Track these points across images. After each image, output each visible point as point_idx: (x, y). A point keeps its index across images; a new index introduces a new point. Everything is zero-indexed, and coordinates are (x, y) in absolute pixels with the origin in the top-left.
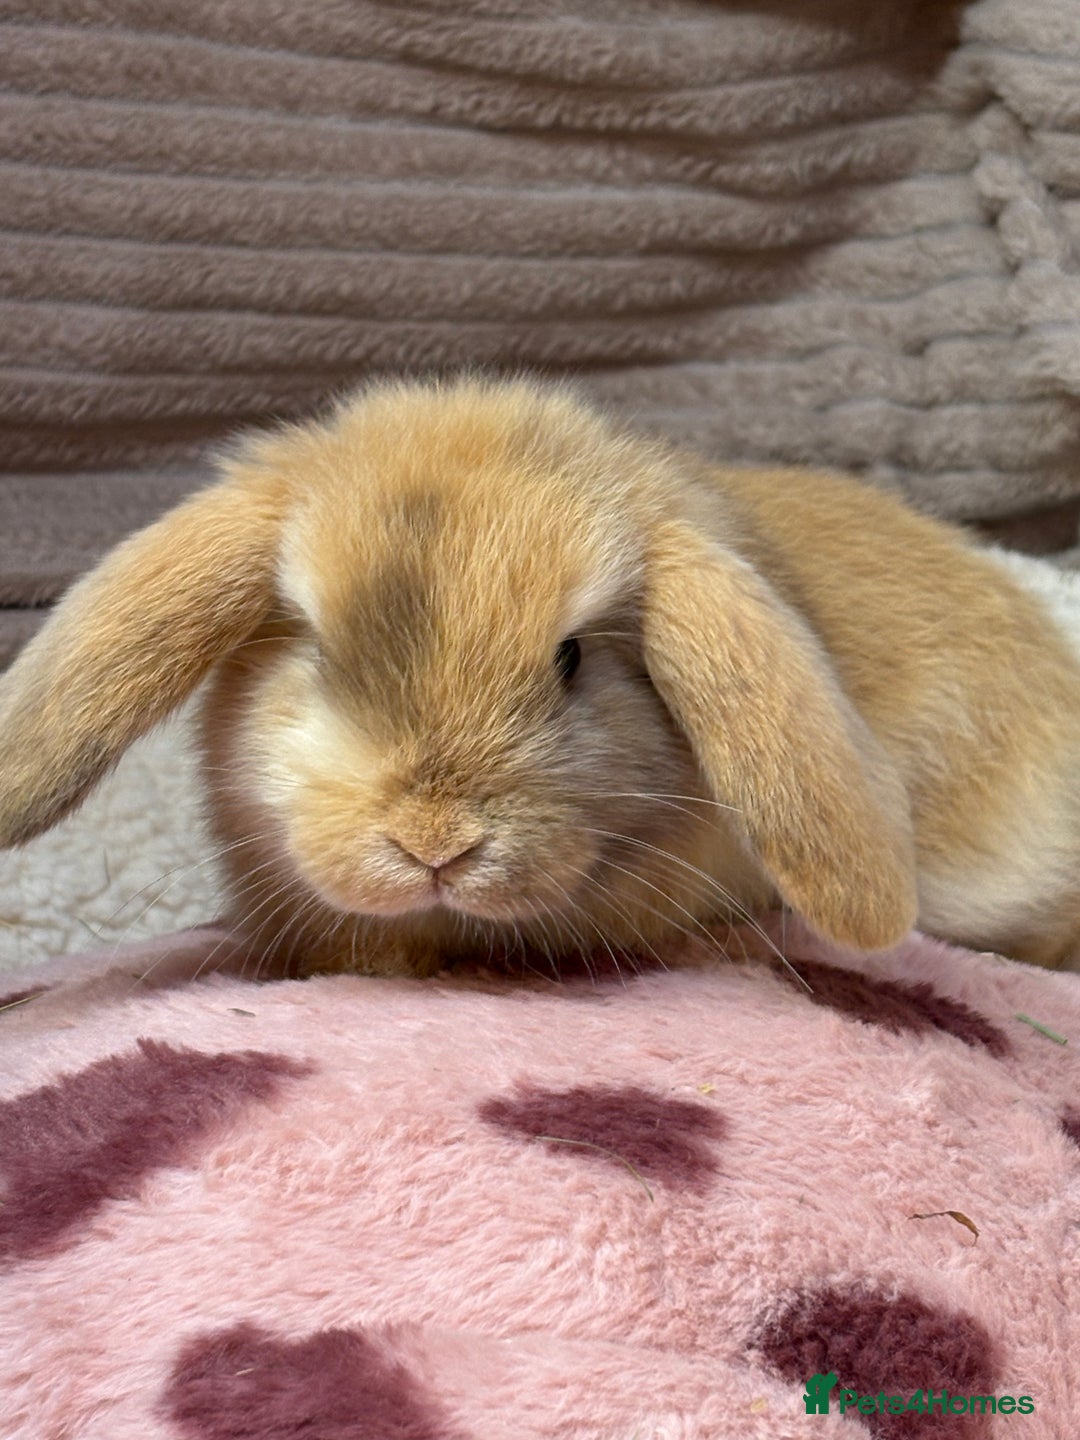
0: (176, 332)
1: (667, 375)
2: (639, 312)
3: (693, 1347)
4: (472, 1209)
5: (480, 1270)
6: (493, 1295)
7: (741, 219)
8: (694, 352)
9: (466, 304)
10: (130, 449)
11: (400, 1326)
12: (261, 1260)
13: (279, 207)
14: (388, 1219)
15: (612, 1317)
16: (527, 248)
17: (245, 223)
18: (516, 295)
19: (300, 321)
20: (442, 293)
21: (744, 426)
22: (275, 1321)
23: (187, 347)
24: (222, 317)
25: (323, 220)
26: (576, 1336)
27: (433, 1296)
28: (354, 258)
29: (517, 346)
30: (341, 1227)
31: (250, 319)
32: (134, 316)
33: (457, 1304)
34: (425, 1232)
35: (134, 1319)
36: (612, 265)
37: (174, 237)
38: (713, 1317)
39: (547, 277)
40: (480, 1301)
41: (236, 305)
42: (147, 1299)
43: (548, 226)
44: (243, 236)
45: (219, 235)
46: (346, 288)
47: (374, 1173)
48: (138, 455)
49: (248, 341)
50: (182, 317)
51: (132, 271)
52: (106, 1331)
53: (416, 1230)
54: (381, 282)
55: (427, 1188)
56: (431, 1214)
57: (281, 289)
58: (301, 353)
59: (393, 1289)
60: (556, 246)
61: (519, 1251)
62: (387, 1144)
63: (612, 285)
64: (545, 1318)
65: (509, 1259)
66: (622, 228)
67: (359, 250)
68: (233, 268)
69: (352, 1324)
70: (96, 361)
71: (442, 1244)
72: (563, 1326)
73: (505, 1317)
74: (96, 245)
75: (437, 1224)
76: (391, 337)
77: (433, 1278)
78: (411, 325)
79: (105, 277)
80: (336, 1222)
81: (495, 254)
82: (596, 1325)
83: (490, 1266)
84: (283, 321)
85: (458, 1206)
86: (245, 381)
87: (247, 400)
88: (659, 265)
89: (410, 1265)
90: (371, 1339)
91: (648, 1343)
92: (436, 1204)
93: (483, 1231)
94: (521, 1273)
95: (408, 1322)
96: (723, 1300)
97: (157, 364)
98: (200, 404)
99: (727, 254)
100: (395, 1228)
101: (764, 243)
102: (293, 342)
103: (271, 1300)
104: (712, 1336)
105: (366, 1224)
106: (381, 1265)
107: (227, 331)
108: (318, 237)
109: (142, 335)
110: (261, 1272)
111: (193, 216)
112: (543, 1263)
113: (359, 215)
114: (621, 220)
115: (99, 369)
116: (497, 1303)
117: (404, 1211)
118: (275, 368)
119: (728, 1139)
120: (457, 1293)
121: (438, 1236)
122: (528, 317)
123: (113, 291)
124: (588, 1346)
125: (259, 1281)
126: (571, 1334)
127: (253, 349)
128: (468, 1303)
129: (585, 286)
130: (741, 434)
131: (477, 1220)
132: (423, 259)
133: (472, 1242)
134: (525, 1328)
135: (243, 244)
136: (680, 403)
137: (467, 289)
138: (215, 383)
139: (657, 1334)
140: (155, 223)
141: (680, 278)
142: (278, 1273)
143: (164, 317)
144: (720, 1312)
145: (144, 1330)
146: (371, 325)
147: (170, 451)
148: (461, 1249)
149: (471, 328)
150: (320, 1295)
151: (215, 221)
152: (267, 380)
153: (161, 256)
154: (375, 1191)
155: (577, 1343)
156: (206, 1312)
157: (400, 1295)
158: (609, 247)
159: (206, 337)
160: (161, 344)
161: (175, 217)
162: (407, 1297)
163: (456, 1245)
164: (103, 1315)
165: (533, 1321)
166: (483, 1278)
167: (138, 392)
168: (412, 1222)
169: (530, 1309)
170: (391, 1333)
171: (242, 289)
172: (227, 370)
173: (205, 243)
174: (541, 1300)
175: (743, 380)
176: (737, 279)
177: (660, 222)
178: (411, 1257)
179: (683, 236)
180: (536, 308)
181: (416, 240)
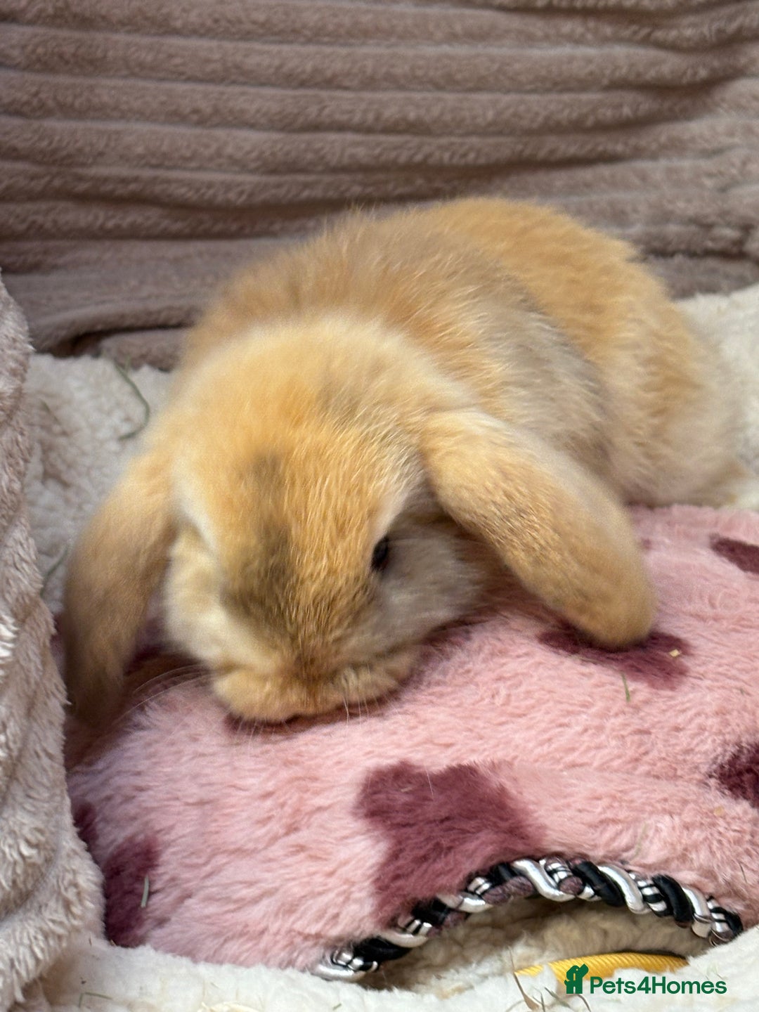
0: (303, 146)
1: (619, 169)
2: (602, 128)
3: (676, 777)
4: (537, 695)
5: (545, 731)
6: (554, 746)
7: (669, 65)
8: (637, 153)
9: (490, 125)
10: (272, 223)
11: (500, 763)
12: (412, 725)
13: (370, 64)
14: (487, 701)
15: (624, 759)
16: (528, 87)
17: (348, 74)
18: (521, 118)
19: (382, 138)
20: (474, 118)
21: (670, 202)
22: (422, 760)
23: (310, 156)
24: (332, 136)
25: (398, 71)
26: (605, 770)
27: (517, 746)
28: (417, 96)
29: (522, 151)
30: (458, 706)
31: (350, 137)
32: (275, 136)
33: (532, 751)
34: (509, 709)
35: (336, 759)
36: (584, 96)
37: (303, 84)
38: (685, 761)
39: (541, 106)
40: (545, 748)
41: (341, 128)
42: (342, 748)
43: (544, 73)
44: (347, 83)
45: (331, 83)
46: (412, 115)
47: (476, 674)
48: (277, 227)
49: (350, 151)
50: (306, 137)
51: (274, 107)
52: (319, 766)
53: (504, 708)
54: (436, 111)
55: (509, 683)
56: (513, 698)
57: (371, 117)
58: (383, 158)
59: (492, 742)
60: (548, 85)
61: (566, 720)
62: (482, 656)
63: (585, 110)
64: (585, 760)
65: (561, 725)
66: (591, 73)
67: (419, 91)
68: (340, 104)
69: (471, 762)
70: (253, 165)
71: (520, 716)
72: (596, 764)
73: (561, 758)
74: (252, 90)
75: (517, 704)
76: (440, 147)
77: (517, 736)
78: (453, 139)
79: (258, 111)
80: (455, 703)
81: (508, 91)
82: (616, 763)
83: (550, 729)
84: (371, 138)
85: (528, 694)
86: (346, 178)
87: (347, 190)
88: (615, 97)
89: (501, 728)
90: (482, 770)
91: (648, 774)
92: (514, 692)
93: (544, 707)
94: (570, 732)
95: (505, 761)
96: (688, 751)
97: (292, 167)
98: (318, 193)
99: (660, 88)
100: (492, 706)
101: (684, 81)
102: (377, 151)
103: (420, 748)
104: (686, 770)
105: (473, 704)
106: (484, 728)
107: (336, 145)
108: (395, 83)
109: (281, 149)
110: (411, 732)
111: (316, 70)
112: (579, 728)
113: (420, 68)
114: (592, 67)
115: (253, 171)
116: (556, 750)
117: (496, 697)
118: (365, 169)
119: (692, 655)
120: (531, 745)
121: (518, 711)
122: (530, 132)
123: (263, 121)
124: (614, 776)
125: (411, 737)
126: (602, 768)
127: (352, 156)
128: (538, 751)
129: (566, 112)
130: (670, 207)
131: (540, 702)
132: (461, 96)
133: (538, 715)
134: (573, 765)
135: (346, 88)
136: (628, 187)
137: (490, 115)
138: (328, 179)
139: (653, 769)
140: (290, 75)
141: (629, 104)
142: (422, 733)
143: (295, 137)
144: (688, 758)
145: (342, 766)
146: (427, 139)
147: (297, 224)
148: (531, 719)
149: (492, 140)
150: (448, 746)
151: (329, 73)
152: (360, 177)
153: (295, 97)
154: (477, 685)
155: (606, 774)
156: (380, 756)
157: (498, 745)
158: (583, 85)
159: (322, 148)
160: (293, 154)
161: (303, 72)
162: (501, 746)
163: (529, 716)
164: (316, 757)
165: (580, 761)
166: (546, 736)
167: (279, 186)
168: (501, 703)
169: (576, 754)
170: (494, 767)
171: (345, 117)
172: (335, 170)
173: (322, 88)
174: (583, 748)
175: (670, 171)
176: (667, 104)
177: (617, 68)
178: (501, 724)
179: (632, 77)
180: (535, 126)
181: (457, 83)
